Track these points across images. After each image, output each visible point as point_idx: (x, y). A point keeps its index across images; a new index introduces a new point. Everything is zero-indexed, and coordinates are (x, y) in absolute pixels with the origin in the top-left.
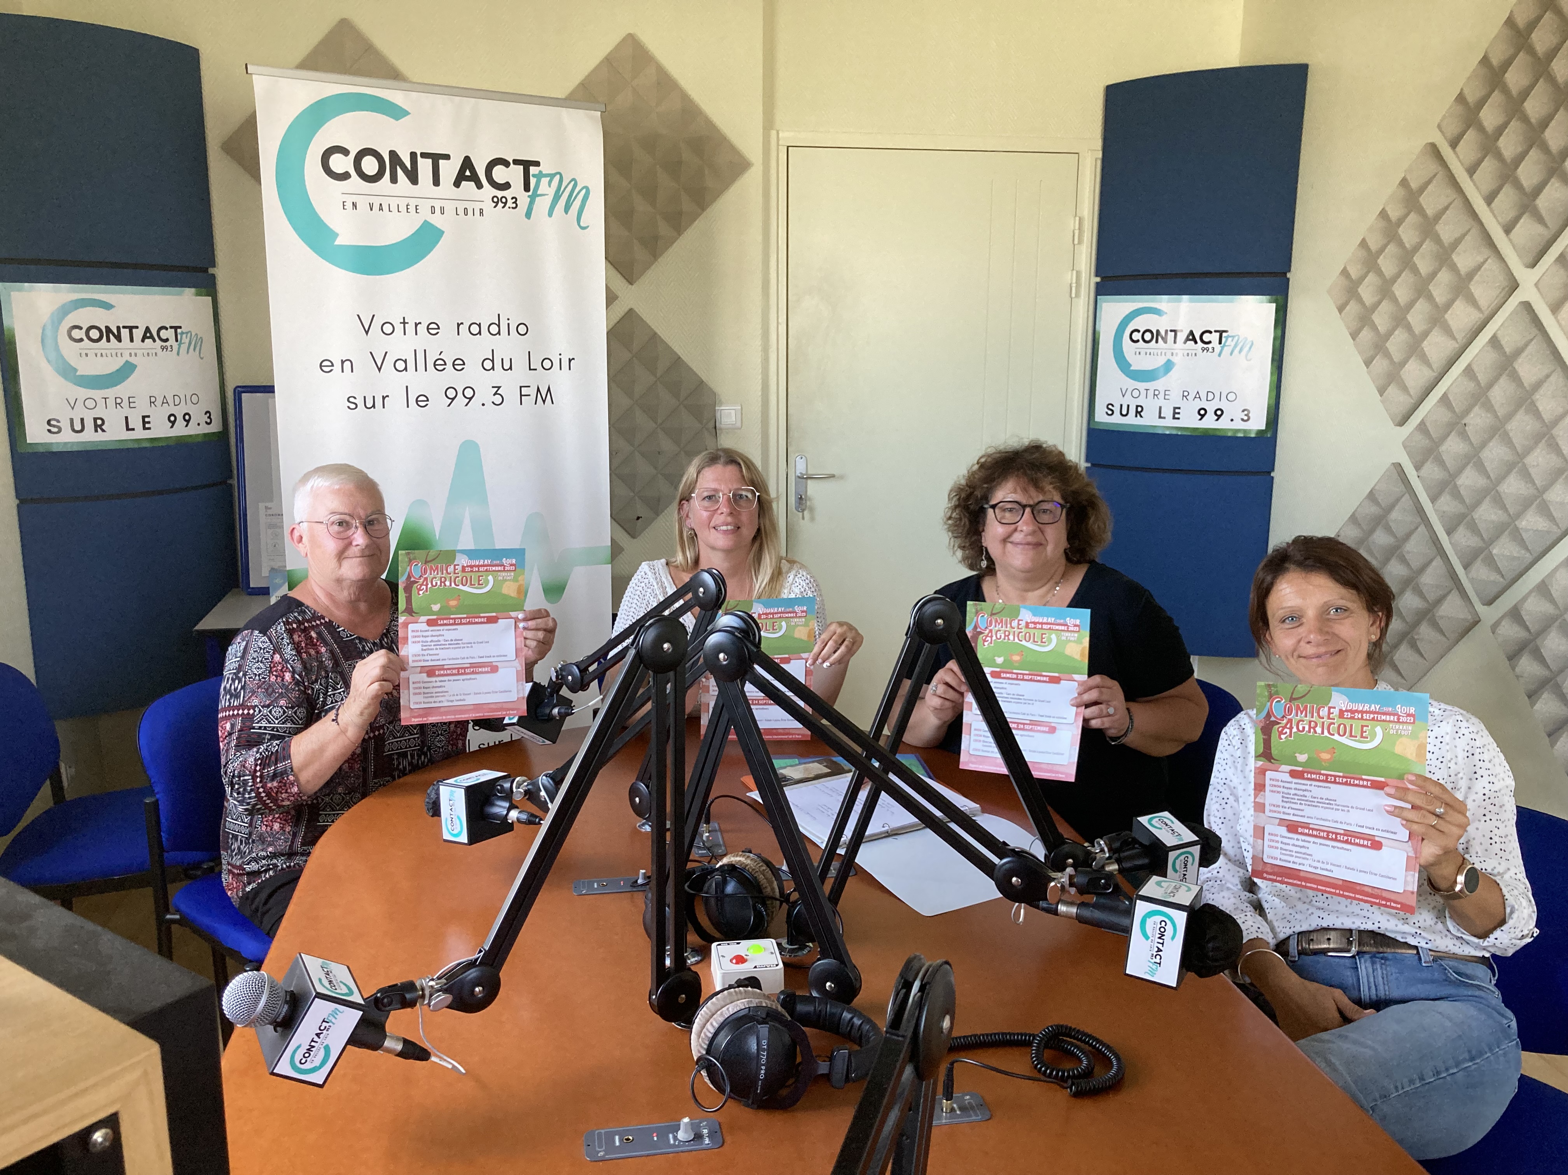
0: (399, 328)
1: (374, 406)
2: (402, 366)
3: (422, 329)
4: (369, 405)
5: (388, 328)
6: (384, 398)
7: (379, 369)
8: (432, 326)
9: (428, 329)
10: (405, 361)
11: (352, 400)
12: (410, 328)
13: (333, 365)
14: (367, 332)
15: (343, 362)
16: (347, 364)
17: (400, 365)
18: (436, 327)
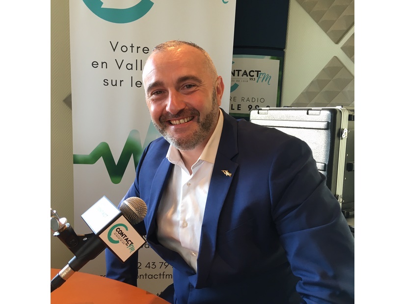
0: (130, 49)
1: (116, 85)
2: (130, 67)
3: (140, 50)
4: (114, 84)
5: (124, 49)
6: (121, 81)
7: (119, 68)
8: (145, 49)
9: (143, 50)
10: (132, 65)
11: (106, 81)
12: (135, 49)
13: (98, 64)
14: (114, 50)
15: (102, 63)
16: (104, 64)
17: (129, 67)
18: (147, 49)
